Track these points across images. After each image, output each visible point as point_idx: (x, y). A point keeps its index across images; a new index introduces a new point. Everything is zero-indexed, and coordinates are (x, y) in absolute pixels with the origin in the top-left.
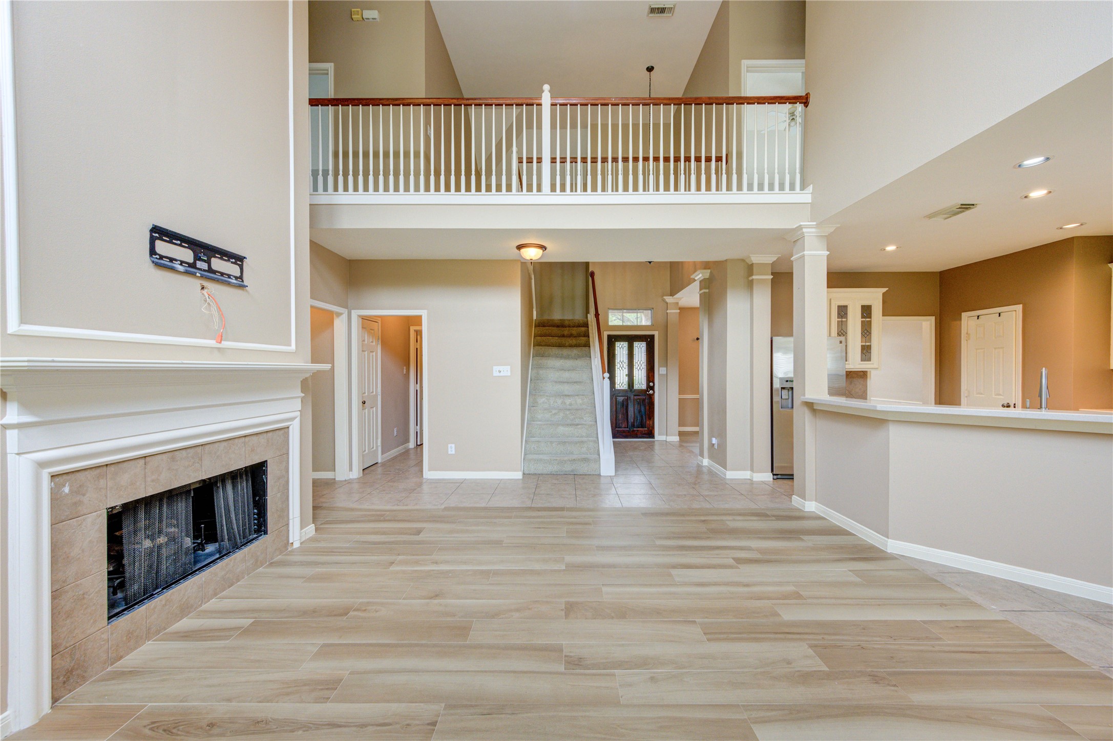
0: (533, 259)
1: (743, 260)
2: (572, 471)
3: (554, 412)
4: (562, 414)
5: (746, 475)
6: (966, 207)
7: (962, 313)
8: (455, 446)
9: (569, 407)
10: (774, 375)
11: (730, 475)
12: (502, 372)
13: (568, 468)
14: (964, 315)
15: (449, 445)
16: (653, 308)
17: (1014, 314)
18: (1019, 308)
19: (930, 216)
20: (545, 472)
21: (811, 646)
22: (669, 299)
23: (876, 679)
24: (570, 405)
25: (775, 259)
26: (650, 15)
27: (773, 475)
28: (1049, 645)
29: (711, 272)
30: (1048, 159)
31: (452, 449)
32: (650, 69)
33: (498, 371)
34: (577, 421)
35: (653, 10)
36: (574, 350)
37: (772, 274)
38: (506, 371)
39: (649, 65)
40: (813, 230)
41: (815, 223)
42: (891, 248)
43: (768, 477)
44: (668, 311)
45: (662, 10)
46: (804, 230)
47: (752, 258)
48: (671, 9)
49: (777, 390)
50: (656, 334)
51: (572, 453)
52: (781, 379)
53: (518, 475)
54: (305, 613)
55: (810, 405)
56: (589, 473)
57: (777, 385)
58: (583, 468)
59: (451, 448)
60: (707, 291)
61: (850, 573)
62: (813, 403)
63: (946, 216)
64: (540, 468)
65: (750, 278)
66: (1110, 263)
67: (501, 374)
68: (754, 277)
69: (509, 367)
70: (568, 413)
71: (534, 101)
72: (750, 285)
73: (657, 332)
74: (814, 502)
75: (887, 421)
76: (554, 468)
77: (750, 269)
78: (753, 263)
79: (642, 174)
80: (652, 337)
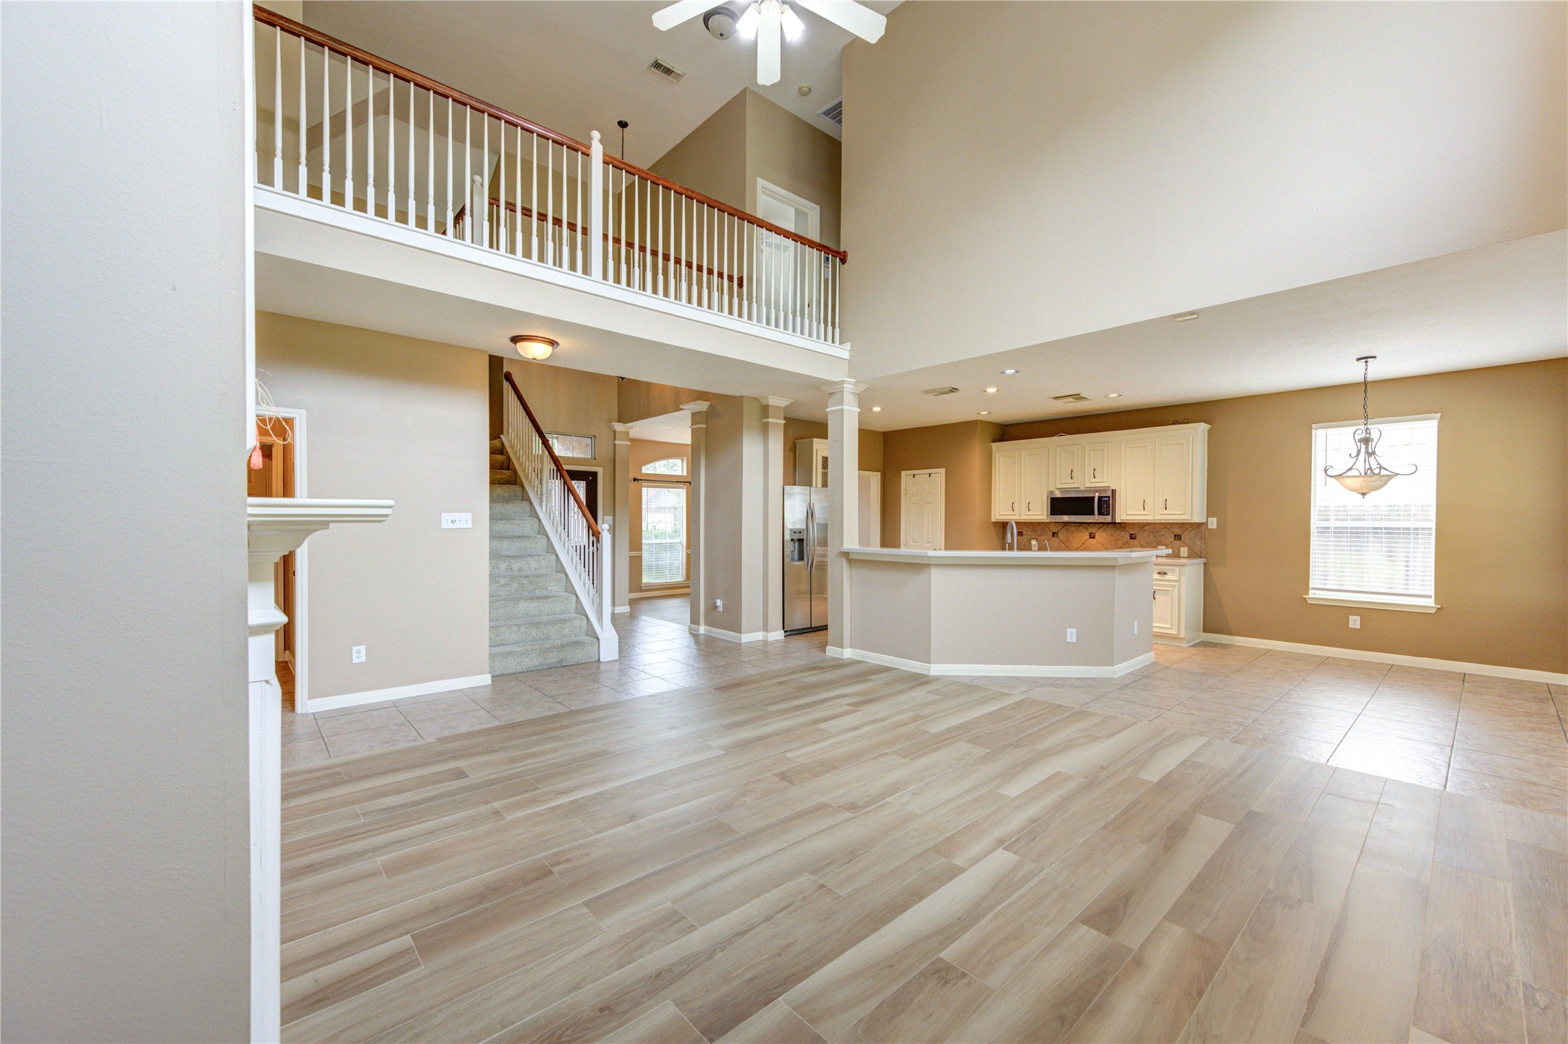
0: (538, 358)
1: (757, 399)
2: (560, 662)
3: (503, 581)
4: (515, 585)
5: (759, 636)
6: (954, 390)
7: (902, 472)
8: (367, 649)
9: (517, 573)
10: (785, 525)
11: (746, 638)
12: (457, 521)
13: (553, 658)
14: (903, 473)
15: (355, 649)
16: (594, 436)
17: (940, 475)
18: (943, 470)
19: (927, 392)
20: (519, 669)
21: (968, 742)
22: (619, 427)
23: (1016, 745)
24: (520, 570)
25: (788, 403)
26: (652, 69)
27: (785, 632)
28: (1054, 704)
29: (711, 406)
30: (1017, 372)
31: (359, 654)
32: (623, 125)
33: (450, 521)
34: (538, 593)
35: (657, 65)
36: (497, 489)
37: (785, 418)
38: (464, 520)
39: (624, 119)
40: (851, 386)
41: (854, 381)
42: (877, 409)
43: (777, 635)
44: (616, 442)
45: (668, 71)
46: (845, 385)
47: (770, 400)
48: (679, 76)
49: (788, 541)
50: (600, 470)
51: (549, 638)
52: (791, 530)
53: (486, 679)
54: (481, 896)
55: (846, 555)
56: (583, 661)
57: (788, 537)
58: (578, 655)
59: (359, 652)
60: (704, 426)
61: (929, 694)
62: (848, 553)
63: (936, 393)
64: (513, 665)
65: (764, 420)
66: (993, 442)
67: (456, 526)
68: (770, 420)
69: (469, 515)
70: (525, 581)
71: (580, 147)
72: (765, 428)
73: (601, 468)
74: (849, 649)
75: (930, 565)
76: (533, 661)
77: (765, 410)
78: (768, 405)
79: (626, 263)
80: (595, 475)
